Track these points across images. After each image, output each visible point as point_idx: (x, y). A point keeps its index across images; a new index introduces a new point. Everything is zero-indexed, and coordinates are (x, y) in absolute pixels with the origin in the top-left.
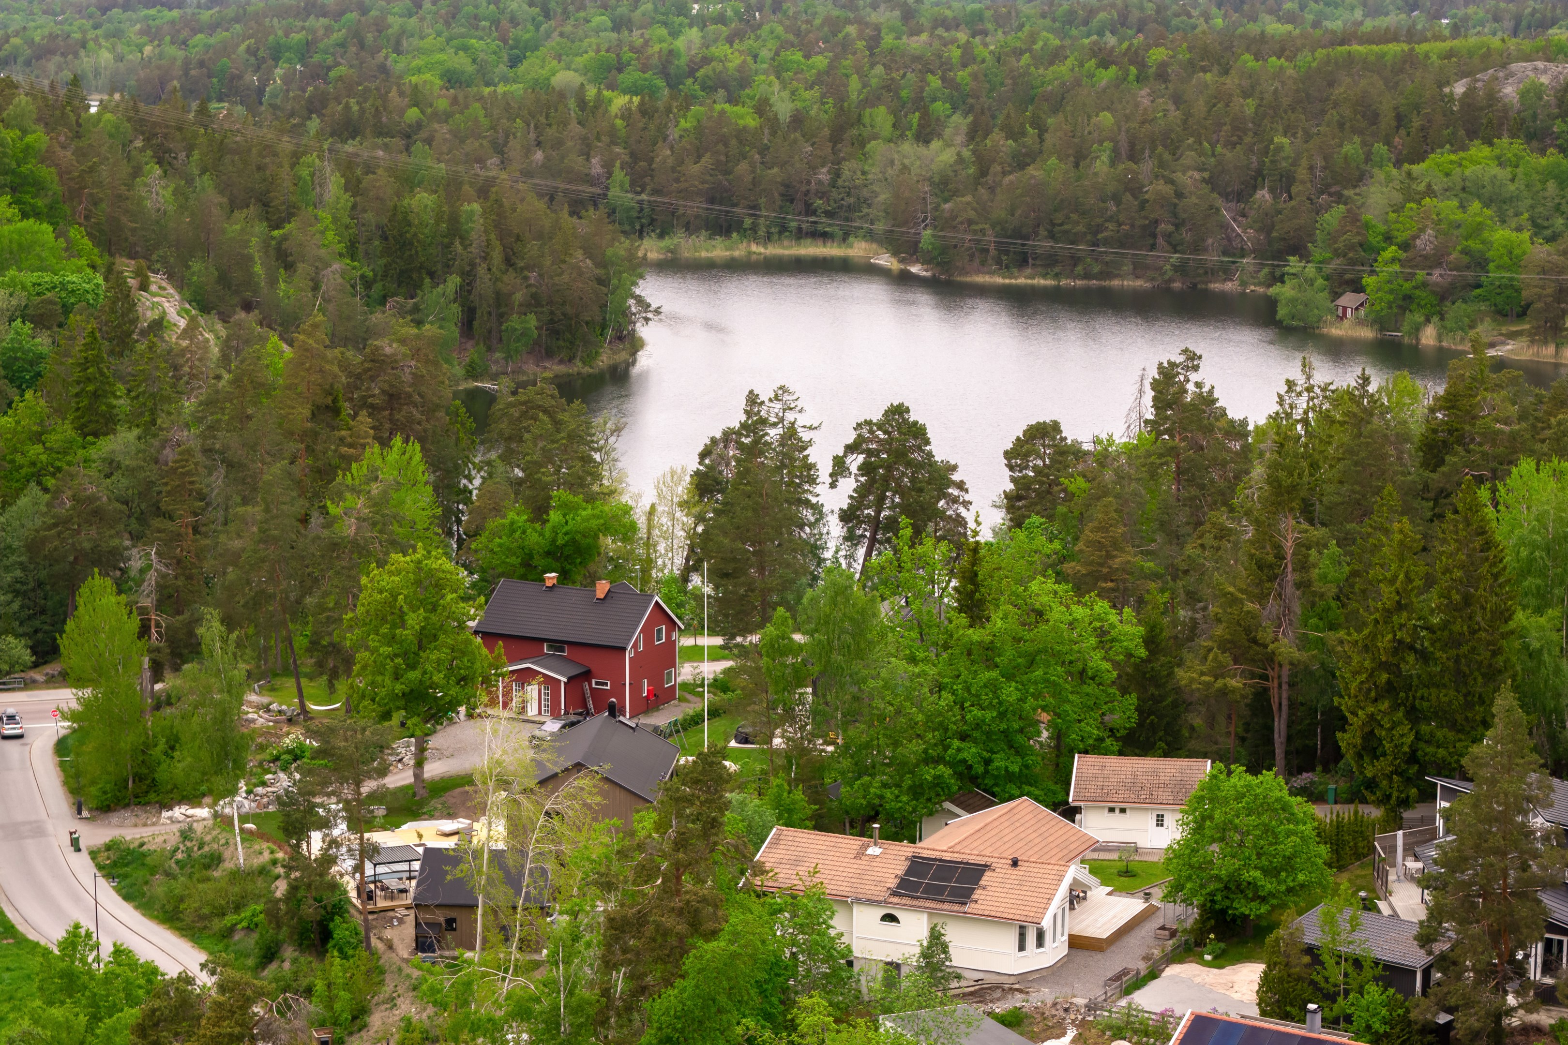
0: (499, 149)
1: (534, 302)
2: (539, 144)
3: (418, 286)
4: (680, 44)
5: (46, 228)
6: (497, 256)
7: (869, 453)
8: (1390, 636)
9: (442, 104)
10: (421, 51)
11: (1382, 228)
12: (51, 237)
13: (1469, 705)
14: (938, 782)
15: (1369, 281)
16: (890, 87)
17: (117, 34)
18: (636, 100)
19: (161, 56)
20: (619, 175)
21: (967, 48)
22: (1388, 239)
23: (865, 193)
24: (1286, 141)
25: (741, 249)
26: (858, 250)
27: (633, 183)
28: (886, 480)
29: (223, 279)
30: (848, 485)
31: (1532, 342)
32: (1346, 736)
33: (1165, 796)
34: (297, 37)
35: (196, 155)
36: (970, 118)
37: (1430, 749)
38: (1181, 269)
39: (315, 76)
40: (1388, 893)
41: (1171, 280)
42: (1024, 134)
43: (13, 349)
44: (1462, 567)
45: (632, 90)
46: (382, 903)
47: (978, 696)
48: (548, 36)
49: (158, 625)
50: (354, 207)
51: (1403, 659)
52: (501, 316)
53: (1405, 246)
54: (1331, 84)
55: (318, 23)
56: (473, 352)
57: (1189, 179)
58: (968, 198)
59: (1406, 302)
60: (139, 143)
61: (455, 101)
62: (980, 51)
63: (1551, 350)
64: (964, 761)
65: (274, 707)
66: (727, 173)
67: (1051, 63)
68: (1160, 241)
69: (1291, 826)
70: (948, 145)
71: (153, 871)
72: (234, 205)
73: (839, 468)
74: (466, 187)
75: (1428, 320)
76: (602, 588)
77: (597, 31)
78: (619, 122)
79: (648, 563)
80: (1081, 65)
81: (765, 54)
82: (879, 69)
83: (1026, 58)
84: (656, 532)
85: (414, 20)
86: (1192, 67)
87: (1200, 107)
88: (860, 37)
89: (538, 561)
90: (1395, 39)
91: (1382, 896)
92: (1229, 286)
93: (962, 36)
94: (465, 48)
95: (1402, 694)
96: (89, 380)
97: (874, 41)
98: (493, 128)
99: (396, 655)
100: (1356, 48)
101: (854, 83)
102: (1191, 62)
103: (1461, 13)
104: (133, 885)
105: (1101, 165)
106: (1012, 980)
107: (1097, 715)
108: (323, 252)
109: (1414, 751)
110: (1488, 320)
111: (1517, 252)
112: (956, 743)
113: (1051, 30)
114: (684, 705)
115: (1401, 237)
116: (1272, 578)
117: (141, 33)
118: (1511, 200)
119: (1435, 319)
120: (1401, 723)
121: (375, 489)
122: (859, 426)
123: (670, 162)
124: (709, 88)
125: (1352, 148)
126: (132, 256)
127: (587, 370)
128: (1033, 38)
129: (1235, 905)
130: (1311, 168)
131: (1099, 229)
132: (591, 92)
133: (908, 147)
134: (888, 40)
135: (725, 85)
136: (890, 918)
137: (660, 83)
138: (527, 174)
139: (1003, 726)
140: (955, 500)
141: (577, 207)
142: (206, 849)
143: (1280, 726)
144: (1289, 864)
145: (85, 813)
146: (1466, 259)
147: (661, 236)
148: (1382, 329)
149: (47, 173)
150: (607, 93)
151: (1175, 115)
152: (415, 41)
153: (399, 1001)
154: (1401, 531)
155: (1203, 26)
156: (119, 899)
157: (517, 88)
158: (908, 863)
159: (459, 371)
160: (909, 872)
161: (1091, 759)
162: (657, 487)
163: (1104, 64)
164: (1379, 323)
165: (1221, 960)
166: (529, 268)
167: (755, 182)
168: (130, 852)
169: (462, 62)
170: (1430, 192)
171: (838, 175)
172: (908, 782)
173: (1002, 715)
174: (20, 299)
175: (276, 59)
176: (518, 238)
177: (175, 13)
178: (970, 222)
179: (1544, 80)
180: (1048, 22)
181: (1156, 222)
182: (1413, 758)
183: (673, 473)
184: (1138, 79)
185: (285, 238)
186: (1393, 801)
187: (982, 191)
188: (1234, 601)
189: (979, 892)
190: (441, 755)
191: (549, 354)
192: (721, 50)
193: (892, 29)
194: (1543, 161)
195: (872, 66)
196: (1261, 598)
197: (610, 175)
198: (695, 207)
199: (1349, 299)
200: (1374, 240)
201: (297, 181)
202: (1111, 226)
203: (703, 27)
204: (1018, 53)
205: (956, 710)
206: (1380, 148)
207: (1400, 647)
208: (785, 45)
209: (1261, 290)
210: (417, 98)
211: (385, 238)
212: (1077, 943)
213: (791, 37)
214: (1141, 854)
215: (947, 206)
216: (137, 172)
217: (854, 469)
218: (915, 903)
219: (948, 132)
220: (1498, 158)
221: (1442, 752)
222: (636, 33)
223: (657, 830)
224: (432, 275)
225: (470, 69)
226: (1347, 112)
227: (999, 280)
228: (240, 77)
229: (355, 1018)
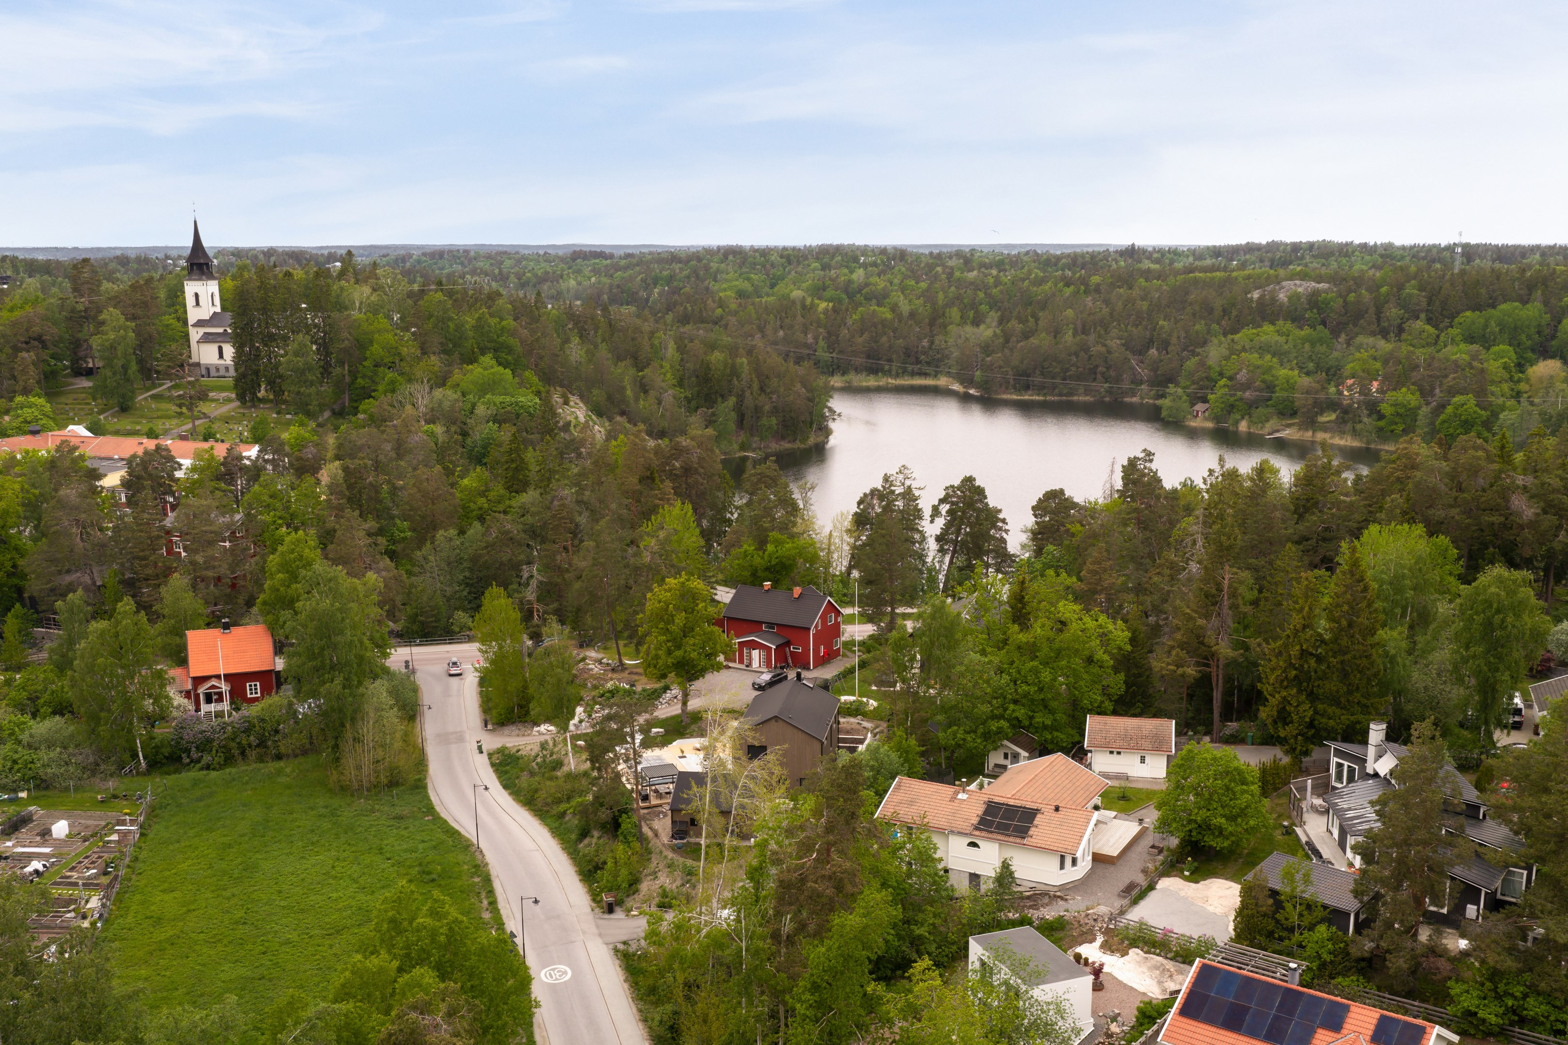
0: (761, 329)
1: (775, 411)
2: (781, 327)
3: (715, 402)
4: (854, 276)
5: (508, 371)
6: (756, 386)
7: (952, 503)
8: (1298, 647)
9: (733, 306)
10: (727, 281)
11: (1218, 369)
12: (511, 376)
13: (1350, 692)
14: (1000, 731)
15: (1211, 397)
16: (959, 298)
17: (579, 272)
18: (831, 304)
19: (599, 283)
20: (822, 343)
21: (997, 278)
22: (1221, 374)
23: (946, 352)
24: (1165, 323)
25: (883, 381)
26: (942, 381)
27: (828, 347)
28: (961, 518)
29: (610, 398)
30: (940, 522)
31: (1300, 429)
32: (1267, 709)
33: (1147, 744)
34: (665, 273)
35: (600, 332)
36: (999, 313)
37: (1324, 720)
38: (1109, 392)
39: (674, 293)
40: (1302, 824)
41: (1105, 397)
42: (1027, 321)
43: (488, 439)
44: (1348, 603)
45: (829, 300)
46: (654, 801)
47: (1025, 677)
48: (789, 272)
49: (538, 611)
50: (682, 360)
51: (1306, 661)
52: (758, 418)
53: (1231, 378)
54: (1187, 293)
55: (677, 267)
56: (743, 437)
57: (1114, 344)
58: (999, 355)
59: (1231, 408)
60: (570, 326)
61: (740, 305)
62: (1005, 280)
63: (1310, 433)
64: (1017, 718)
65: (605, 661)
66: (876, 342)
67: (1040, 285)
68: (1099, 376)
69: (1245, 787)
70: (989, 327)
71: (522, 770)
72: (619, 358)
73: (936, 512)
74: (741, 350)
75: (1243, 418)
76: (797, 591)
77: (814, 270)
78: (822, 316)
79: (828, 564)
80: (1056, 285)
81: (896, 281)
82: (953, 289)
83: (1026, 283)
84: (833, 547)
85: (723, 265)
86: (1113, 286)
87: (1120, 305)
88: (943, 273)
89: (760, 574)
90: (1218, 270)
91: (1297, 822)
92: (1134, 399)
93: (994, 272)
94: (748, 279)
95: (1305, 684)
96: (513, 461)
97: (950, 275)
98: (759, 319)
99: (668, 641)
100: (1197, 274)
101: (941, 296)
102: (1112, 283)
103: (1243, 258)
104: (510, 779)
105: (1068, 337)
106: (1055, 889)
107: (1100, 687)
108: (663, 384)
109: (1312, 720)
110: (1275, 417)
111: (1292, 381)
112: (1012, 707)
113: (1038, 268)
114: (845, 659)
115: (1228, 374)
116: (1214, 604)
117: (591, 271)
118: (1286, 353)
119: (1247, 417)
120: (1304, 702)
121: (662, 534)
122: (947, 488)
123: (848, 336)
124: (868, 299)
125: (1199, 327)
126: (561, 386)
127: (803, 446)
128: (1030, 272)
129: (1206, 839)
130: (1179, 337)
131: (1067, 370)
132: (809, 300)
133: (969, 329)
134: (957, 274)
135: (876, 298)
136: (973, 844)
137: (844, 296)
138: (775, 343)
139: (1041, 696)
140: (1000, 529)
141: (799, 361)
142: (554, 757)
143: (1217, 696)
144: (1243, 813)
145: (490, 727)
146: (1263, 386)
147: (843, 374)
148: (1218, 422)
149: (512, 341)
150: (817, 301)
151: (1106, 310)
152: (724, 276)
153: (659, 874)
154: (1307, 579)
155: (1114, 266)
156: (501, 787)
157: (771, 299)
158: (985, 806)
159: (736, 447)
160: (986, 812)
161: (1098, 718)
162: (833, 522)
163: (1068, 285)
164: (1217, 419)
165: (1197, 876)
166: (772, 393)
167: (890, 347)
168: (510, 756)
169: (746, 286)
170: (1244, 350)
171: (932, 343)
172: (981, 730)
173: (1041, 690)
174: (492, 411)
175: (655, 284)
176: (767, 377)
177: (608, 261)
178: (1000, 367)
179: (1300, 290)
180: (1036, 264)
181: (1097, 366)
182: (1311, 725)
183: (842, 514)
184: (1085, 292)
185: (643, 377)
186: (1297, 752)
187: (1006, 351)
188: (1190, 618)
189: (1033, 829)
190: (699, 694)
191: (783, 438)
192: (874, 279)
193: (959, 269)
194: (1303, 333)
195: (950, 287)
196: (1207, 616)
197: (817, 343)
198: (859, 361)
199: (1200, 407)
200: (1214, 375)
201: (652, 346)
202: (1073, 369)
203: (865, 269)
204: (1023, 280)
205: (1012, 685)
206: (1215, 327)
207: (1304, 653)
208: (906, 277)
209: (1151, 401)
210: (721, 304)
211: (697, 377)
212: (1098, 859)
213: (909, 273)
214: (1131, 782)
215: (989, 359)
216: (567, 341)
217: (944, 513)
218: (990, 836)
219: (988, 320)
220: (1278, 331)
221: (1332, 723)
222: (833, 272)
223: (814, 816)
224: (722, 396)
225: (750, 289)
226: (1197, 308)
227: (1015, 397)
228: (637, 293)
229: (630, 885)
